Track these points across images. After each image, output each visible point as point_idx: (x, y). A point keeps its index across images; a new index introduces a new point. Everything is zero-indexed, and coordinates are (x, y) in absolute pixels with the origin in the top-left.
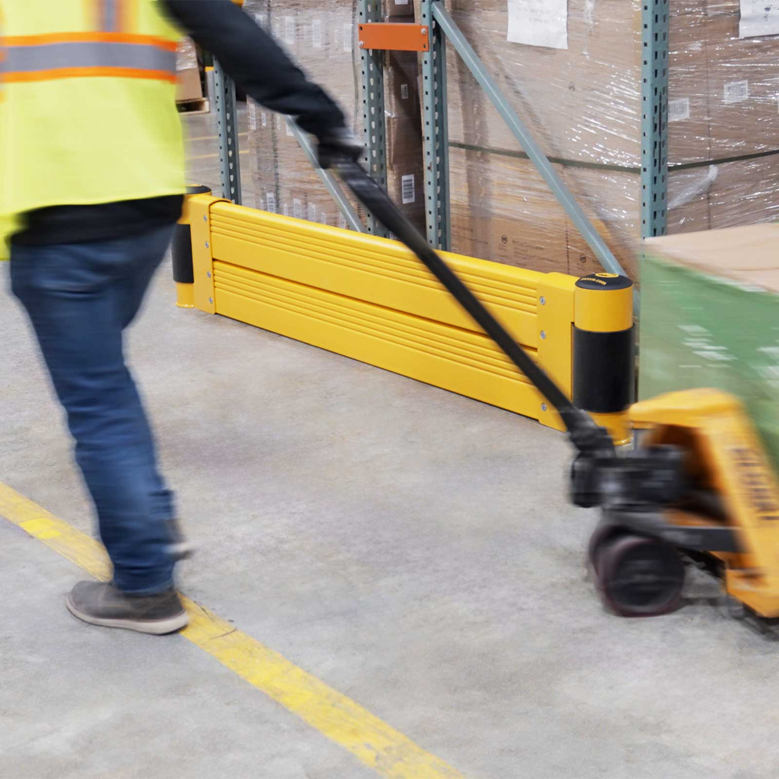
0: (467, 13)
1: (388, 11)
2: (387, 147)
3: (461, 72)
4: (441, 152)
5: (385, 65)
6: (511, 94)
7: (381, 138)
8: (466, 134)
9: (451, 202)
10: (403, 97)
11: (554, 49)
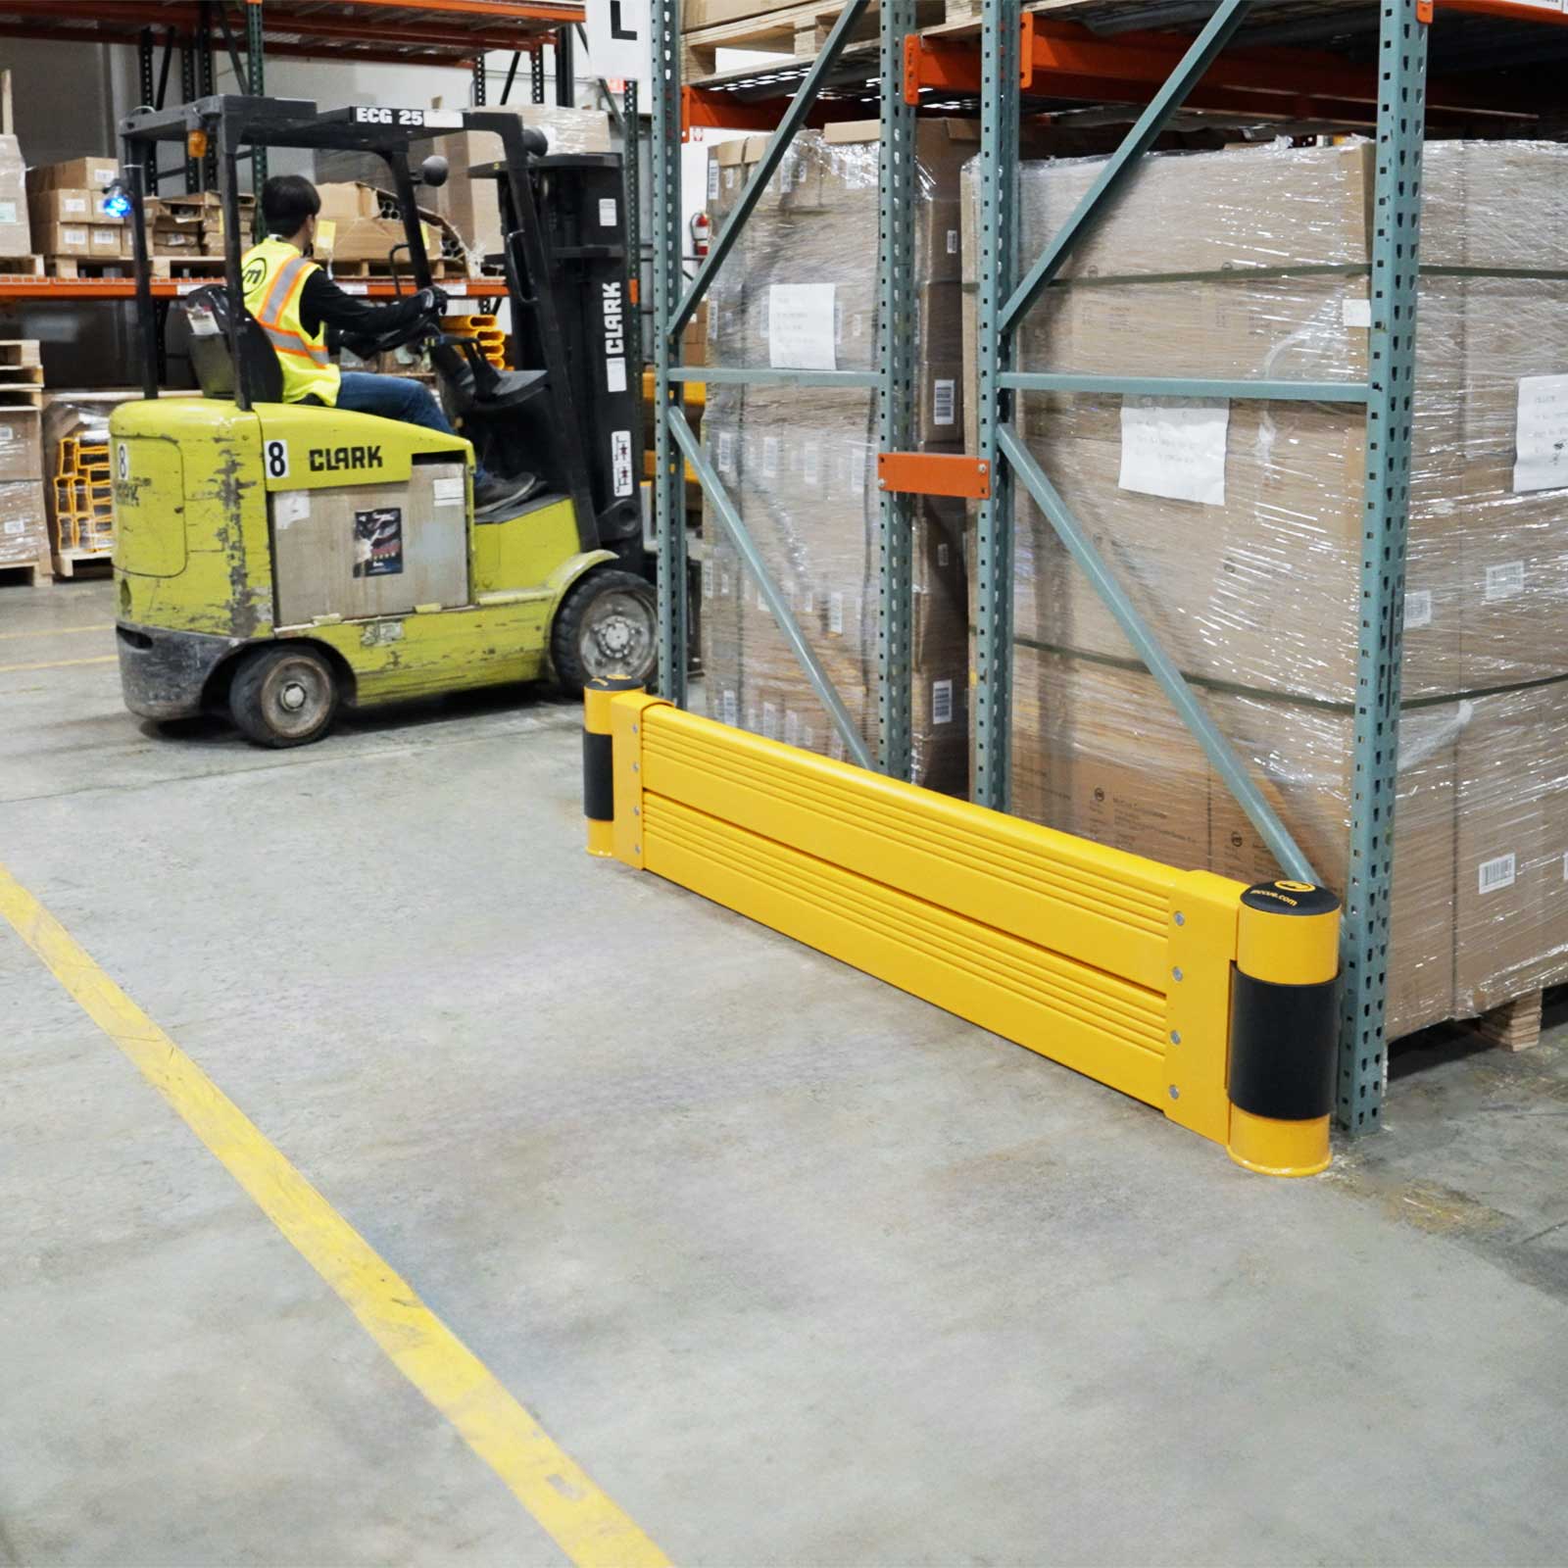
0: (1052, 442)
1: (924, 433)
2: (914, 638)
3: (1036, 531)
4: (1001, 653)
5: (916, 515)
6: (1121, 571)
7: (905, 625)
8: (1039, 626)
9: (1014, 729)
10: (941, 563)
11: (1201, 504)
